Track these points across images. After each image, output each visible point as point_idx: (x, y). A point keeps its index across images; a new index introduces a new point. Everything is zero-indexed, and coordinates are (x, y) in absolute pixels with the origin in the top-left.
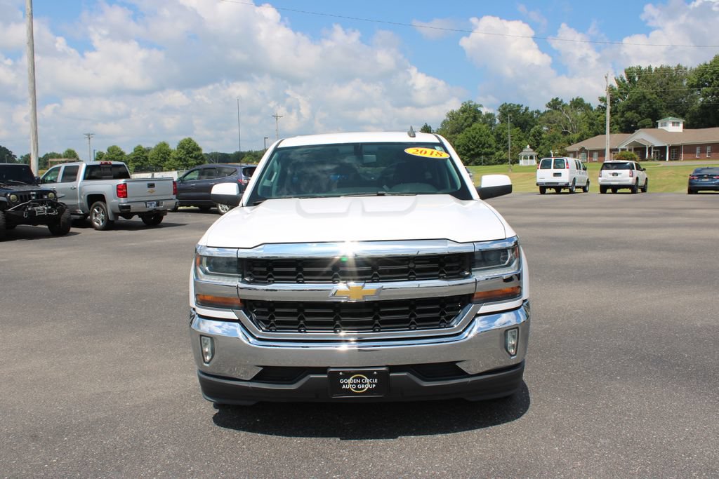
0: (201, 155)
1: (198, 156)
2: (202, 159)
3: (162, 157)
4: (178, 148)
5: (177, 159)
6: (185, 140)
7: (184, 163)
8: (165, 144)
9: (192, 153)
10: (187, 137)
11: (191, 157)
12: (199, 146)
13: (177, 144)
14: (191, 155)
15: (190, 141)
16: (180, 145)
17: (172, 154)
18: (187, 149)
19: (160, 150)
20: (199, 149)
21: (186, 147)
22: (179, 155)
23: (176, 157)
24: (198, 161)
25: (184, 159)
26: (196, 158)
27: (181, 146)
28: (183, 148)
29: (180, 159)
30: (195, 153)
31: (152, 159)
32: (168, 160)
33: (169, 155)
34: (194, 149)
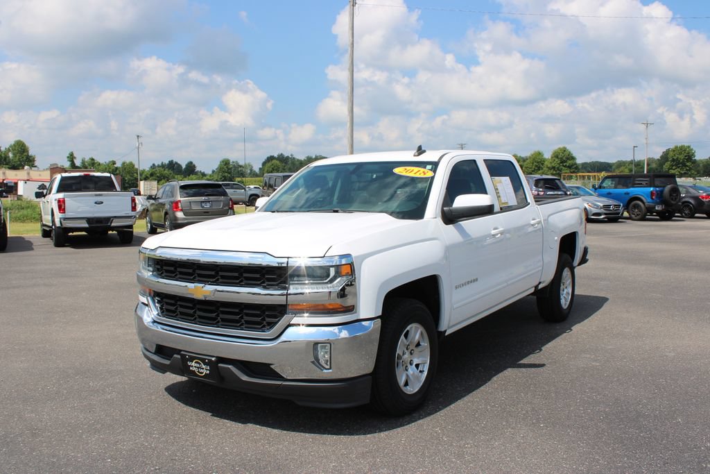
0: (576, 164)
1: (572, 165)
2: (577, 168)
3: (536, 166)
4: (552, 157)
5: (550, 169)
6: (559, 148)
7: (558, 172)
8: (540, 153)
9: (565, 162)
10: (561, 146)
11: (565, 166)
12: (574, 155)
13: (551, 153)
14: (564, 164)
15: (564, 150)
16: (554, 154)
17: (546, 163)
18: (561, 158)
19: (534, 159)
20: (573, 158)
21: (560, 156)
22: (553, 165)
23: (549, 166)
24: (572, 170)
25: (558, 168)
26: (570, 167)
27: (556, 155)
28: (557, 157)
29: (554, 168)
30: (570, 162)
31: (526, 168)
32: (542, 169)
33: (543, 164)
34: (568, 159)
